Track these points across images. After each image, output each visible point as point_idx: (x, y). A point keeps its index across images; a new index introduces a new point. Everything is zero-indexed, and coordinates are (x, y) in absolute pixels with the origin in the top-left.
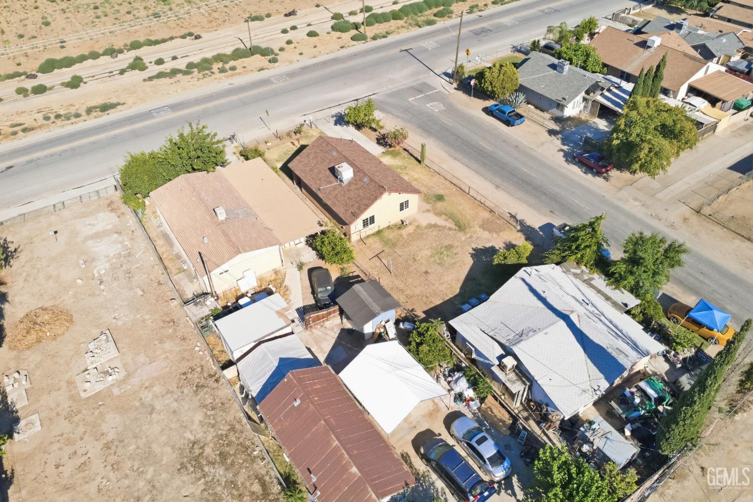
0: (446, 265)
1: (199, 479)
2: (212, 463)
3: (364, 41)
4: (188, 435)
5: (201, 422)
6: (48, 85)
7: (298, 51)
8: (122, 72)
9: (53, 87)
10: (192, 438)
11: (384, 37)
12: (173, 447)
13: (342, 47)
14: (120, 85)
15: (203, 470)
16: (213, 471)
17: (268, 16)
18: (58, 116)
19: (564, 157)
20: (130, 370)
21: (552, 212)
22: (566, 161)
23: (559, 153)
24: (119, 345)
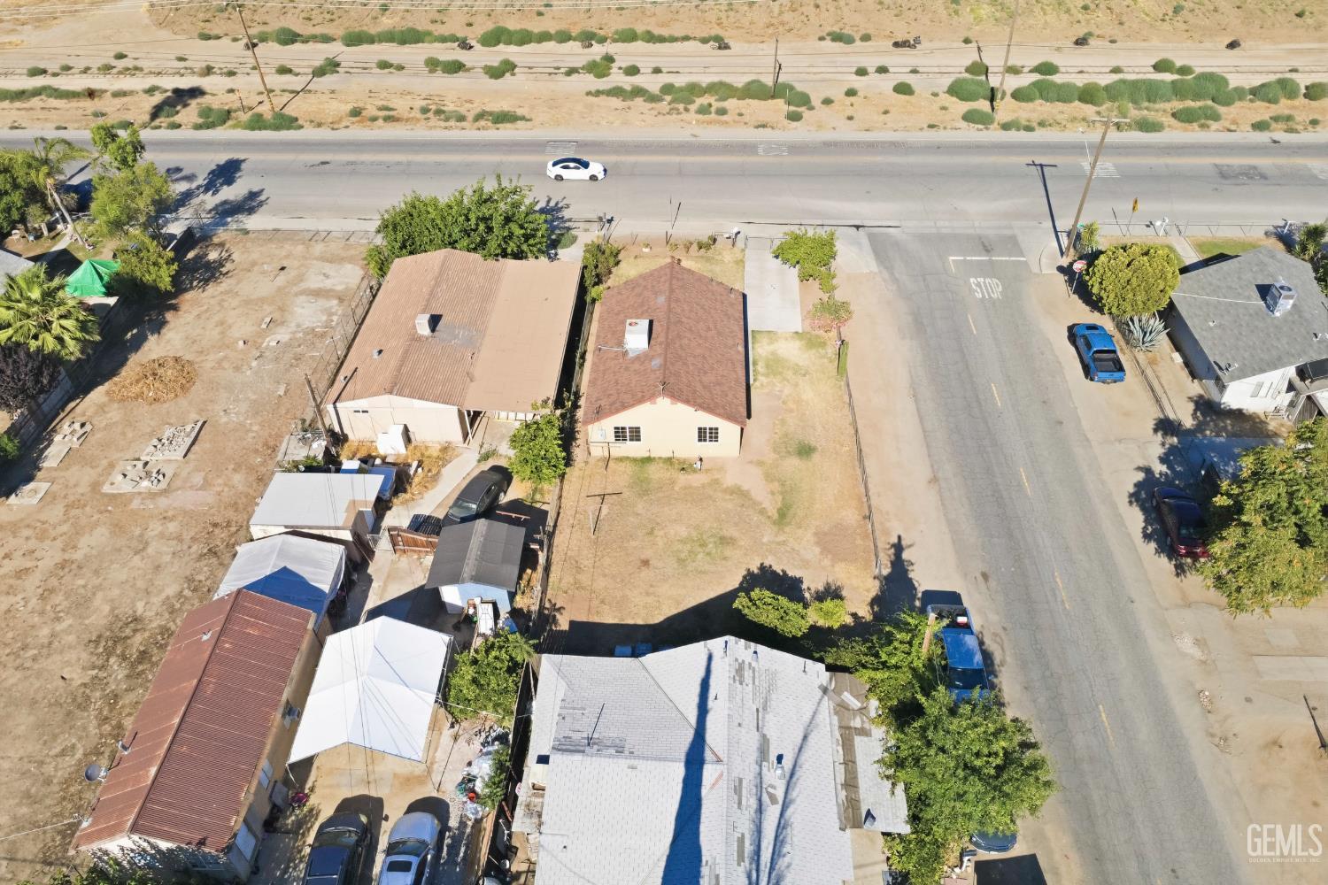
0: (689, 568)
1: (94, 668)
2: (124, 657)
3: (981, 126)
4: (140, 606)
5: (168, 598)
6: (468, 65)
7: (850, 112)
8: (572, 71)
9: (474, 68)
10: (139, 613)
11: (1029, 129)
12: (113, 610)
13: (931, 126)
14: (553, 91)
15: (107, 660)
16: (115, 667)
17: (866, 38)
18: (439, 112)
19: (1136, 485)
20: (174, 486)
21: (985, 576)
22: (1131, 495)
23: (1136, 472)
24: (195, 448)
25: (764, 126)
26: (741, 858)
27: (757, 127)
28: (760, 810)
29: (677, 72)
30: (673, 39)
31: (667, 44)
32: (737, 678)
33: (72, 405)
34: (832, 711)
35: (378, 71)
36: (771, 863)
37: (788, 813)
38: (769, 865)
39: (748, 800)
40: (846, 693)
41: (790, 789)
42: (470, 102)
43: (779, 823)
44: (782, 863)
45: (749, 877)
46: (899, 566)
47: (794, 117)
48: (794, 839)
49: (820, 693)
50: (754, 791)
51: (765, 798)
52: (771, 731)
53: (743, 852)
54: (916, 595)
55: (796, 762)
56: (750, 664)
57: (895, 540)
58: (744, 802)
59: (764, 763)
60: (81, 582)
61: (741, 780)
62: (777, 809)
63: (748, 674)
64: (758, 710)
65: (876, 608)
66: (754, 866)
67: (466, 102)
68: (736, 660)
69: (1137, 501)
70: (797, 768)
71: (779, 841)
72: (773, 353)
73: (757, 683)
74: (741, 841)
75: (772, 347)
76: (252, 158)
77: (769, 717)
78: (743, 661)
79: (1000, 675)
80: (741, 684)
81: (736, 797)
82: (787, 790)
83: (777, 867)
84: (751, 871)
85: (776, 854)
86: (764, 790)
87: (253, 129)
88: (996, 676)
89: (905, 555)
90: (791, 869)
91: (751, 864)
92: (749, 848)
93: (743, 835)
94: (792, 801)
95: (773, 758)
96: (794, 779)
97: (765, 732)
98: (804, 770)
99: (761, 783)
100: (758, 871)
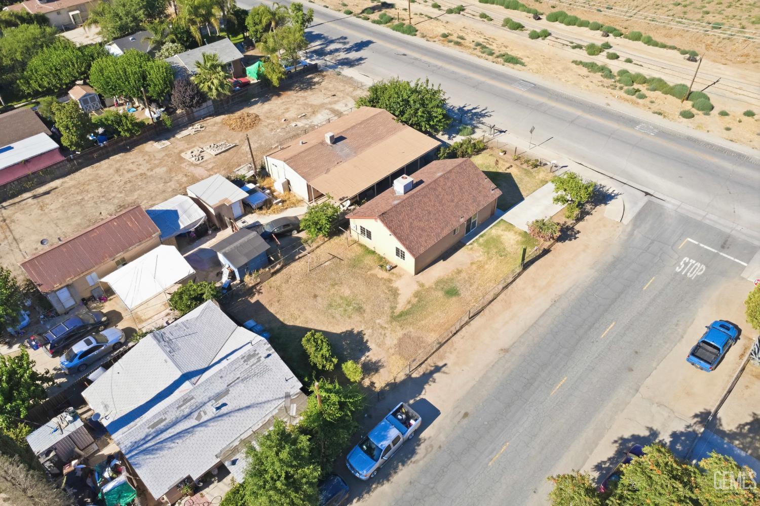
0: (330, 311)
7: (733, 125)
8: (578, 47)
9: (526, 30)
14: (556, 54)
18: (484, 47)
19: (633, 436)
20: (202, 164)
21: (466, 415)
22: (622, 439)
23: (644, 429)
24: (223, 154)
25: (660, 114)
26: (153, 426)
27: (654, 113)
28: (186, 417)
29: (641, 66)
30: (664, 46)
31: (657, 48)
32: (245, 358)
33: (208, 118)
34: (279, 407)
35: (479, 18)
36: (164, 440)
37: (199, 429)
38: (162, 440)
39: (186, 408)
40: (295, 405)
41: (213, 420)
42: (506, 47)
43: (189, 429)
44: (169, 444)
45: (146, 436)
46: (427, 377)
47: (687, 115)
48: (187, 440)
49: (283, 395)
50: (194, 407)
51: (195, 414)
52: (233, 391)
53: (157, 425)
54: (416, 397)
55: (230, 412)
56: (261, 357)
57: (440, 364)
58: (182, 408)
59: (214, 401)
60: (140, 183)
61: (193, 398)
62: (195, 422)
63: (253, 360)
64: (238, 378)
65: (387, 388)
66: (154, 435)
67: (504, 46)
68: (255, 351)
69: (621, 444)
70: (227, 415)
71: (179, 435)
72: (499, 237)
73: (253, 367)
74: (162, 421)
75: (502, 233)
76: (379, 43)
77: (241, 385)
78: (258, 354)
79: (406, 466)
80: (244, 362)
81: (182, 403)
82: (211, 419)
83: (164, 444)
84: (150, 435)
85: (172, 439)
86: (199, 411)
87: (394, 30)
88: (403, 465)
89: (436, 375)
90: (170, 450)
91: (154, 432)
92: (161, 426)
93: (165, 419)
94: (206, 426)
95: (220, 402)
96: (220, 418)
97: (231, 389)
98: (230, 419)
99: (201, 407)
100: (154, 437)
